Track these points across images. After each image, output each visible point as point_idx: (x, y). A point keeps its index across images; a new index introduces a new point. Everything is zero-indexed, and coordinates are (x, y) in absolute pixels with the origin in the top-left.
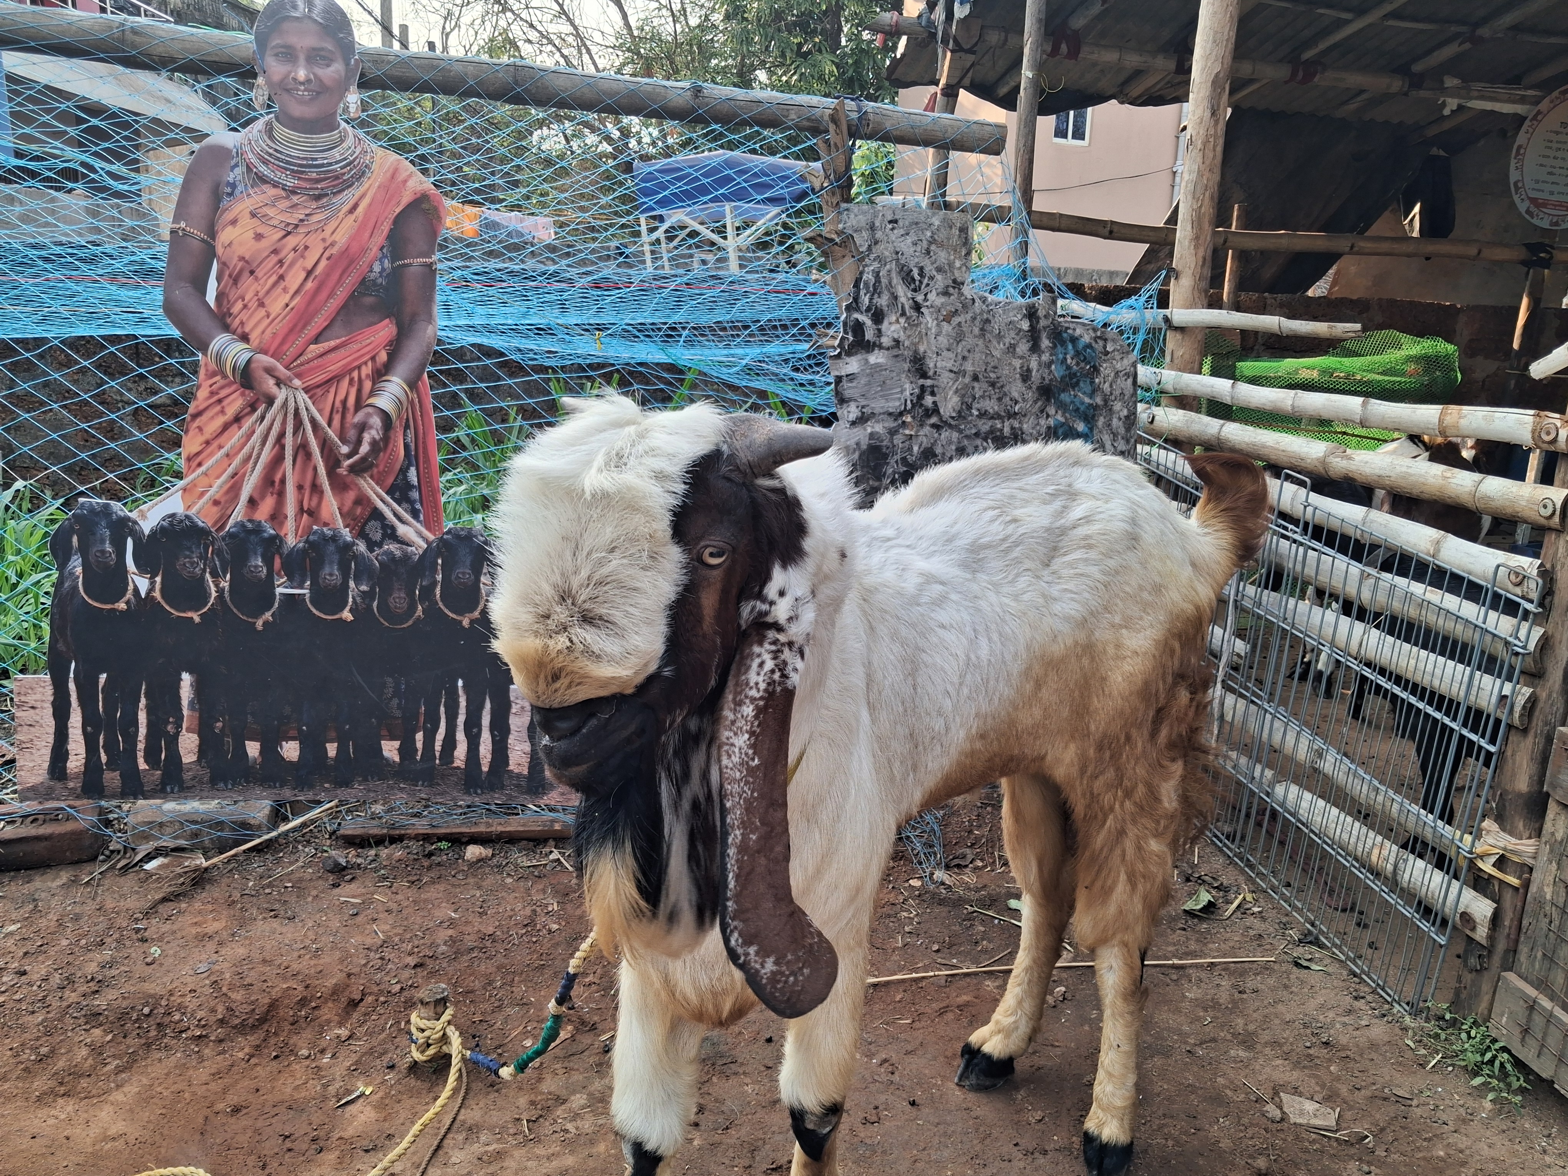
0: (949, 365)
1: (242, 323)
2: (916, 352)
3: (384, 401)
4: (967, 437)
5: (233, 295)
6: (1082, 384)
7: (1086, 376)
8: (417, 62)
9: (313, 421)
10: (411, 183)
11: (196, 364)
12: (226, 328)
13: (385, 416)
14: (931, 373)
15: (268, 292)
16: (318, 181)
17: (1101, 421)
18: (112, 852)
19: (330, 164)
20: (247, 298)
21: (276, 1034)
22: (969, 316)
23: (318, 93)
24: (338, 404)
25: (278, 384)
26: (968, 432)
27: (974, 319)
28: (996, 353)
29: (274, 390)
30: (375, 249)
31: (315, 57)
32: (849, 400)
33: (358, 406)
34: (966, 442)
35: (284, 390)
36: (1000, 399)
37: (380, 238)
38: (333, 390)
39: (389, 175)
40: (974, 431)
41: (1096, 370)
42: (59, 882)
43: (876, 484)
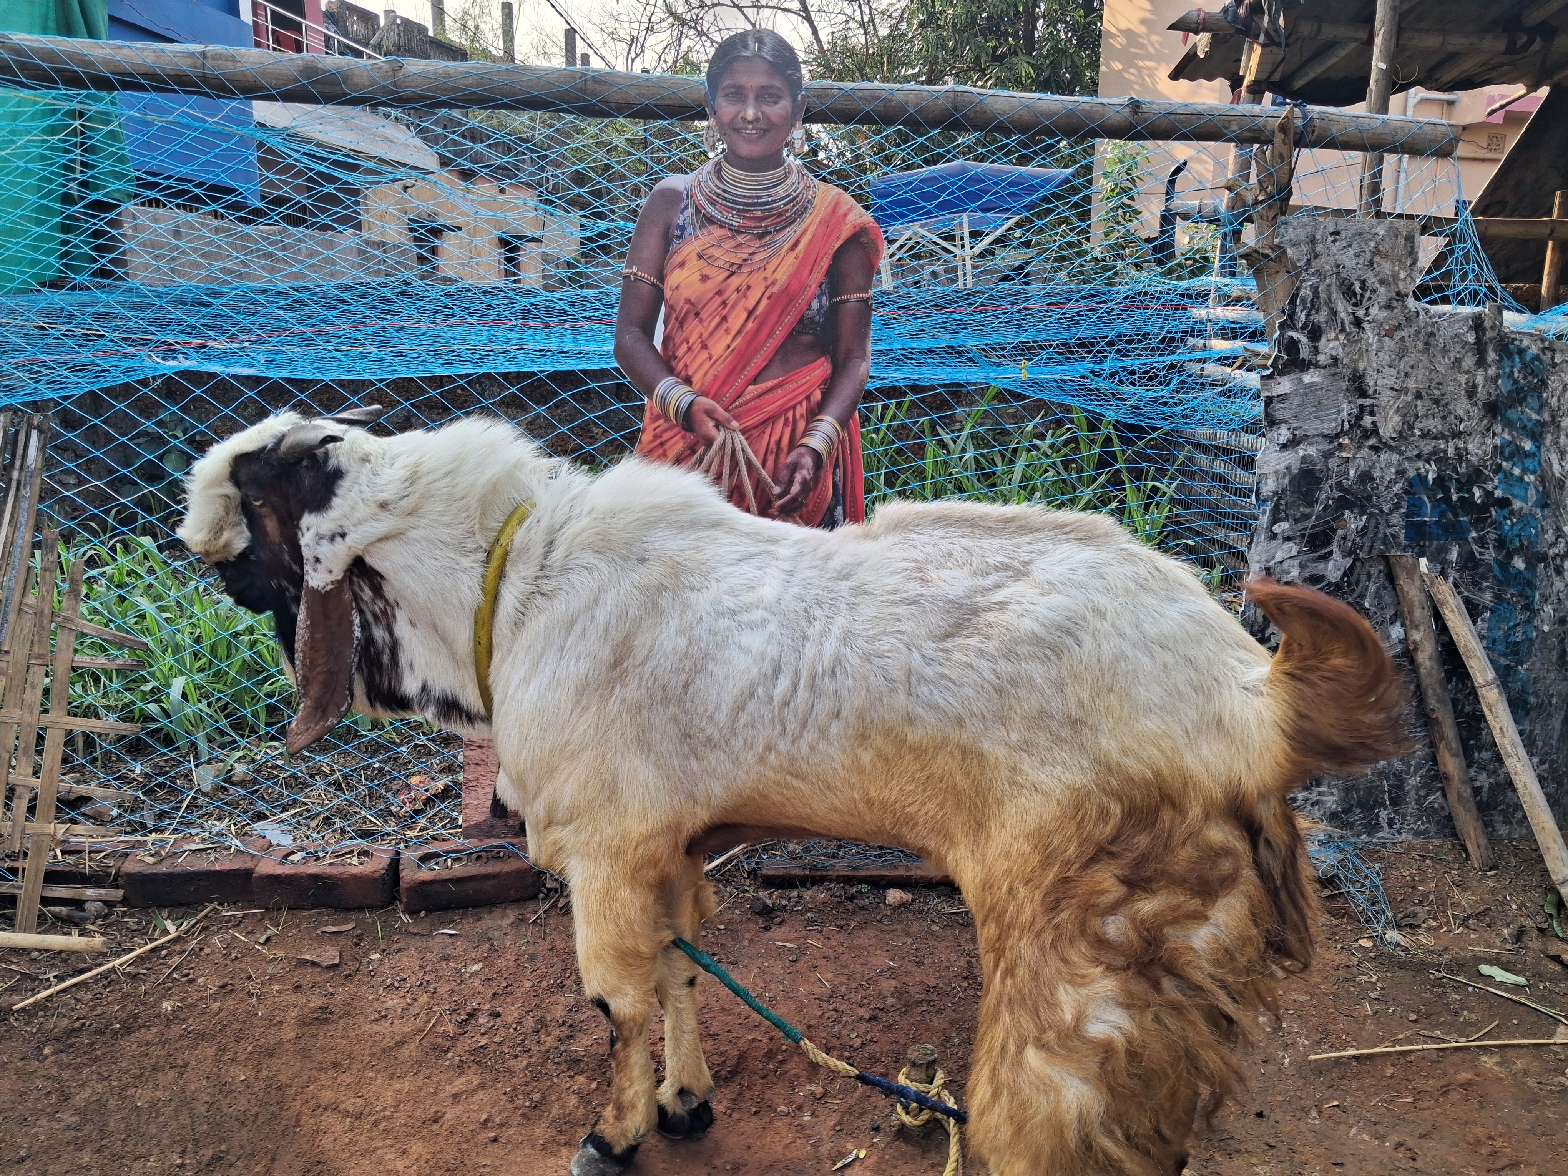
0: (1390, 382)
1: (686, 366)
2: (1355, 370)
3: (816, 441)
4: (1409, 459)
5: (678, 339)
6: (1529, 399)
7: (1533, 390)
8: (859, 94)
9: (748, 462)
10: (851, 217)
11: (641, 408)
12: (671, 371)
13: (817, 456)
14: (1371, 392)
15: (711, 334)
16: (762, 219)
17: (1548, 439)
18: (549, 890)
19: (774, 202)
20: (691, 341)
21: (749, 1088)
22: (1412, 330)
23: (766, 131)
24: (772, 445)
25: (717, 427)
26: (1409, 454)
27: (1418, 332)
28: (1440, 369)
29: (713, 431)
30: (814, 286)
31: (764, 95)
32: (1281, 422)
33: (792, 446)
34: (1407, 465)
35: (722, 432)
36: (1444, 418)
37: (818, 275)
38: (768, 431)
39: (829, 210)
40: (1415, 452)
41: (1544, 383)
42: (506, 922)
43: (1308, 510)
